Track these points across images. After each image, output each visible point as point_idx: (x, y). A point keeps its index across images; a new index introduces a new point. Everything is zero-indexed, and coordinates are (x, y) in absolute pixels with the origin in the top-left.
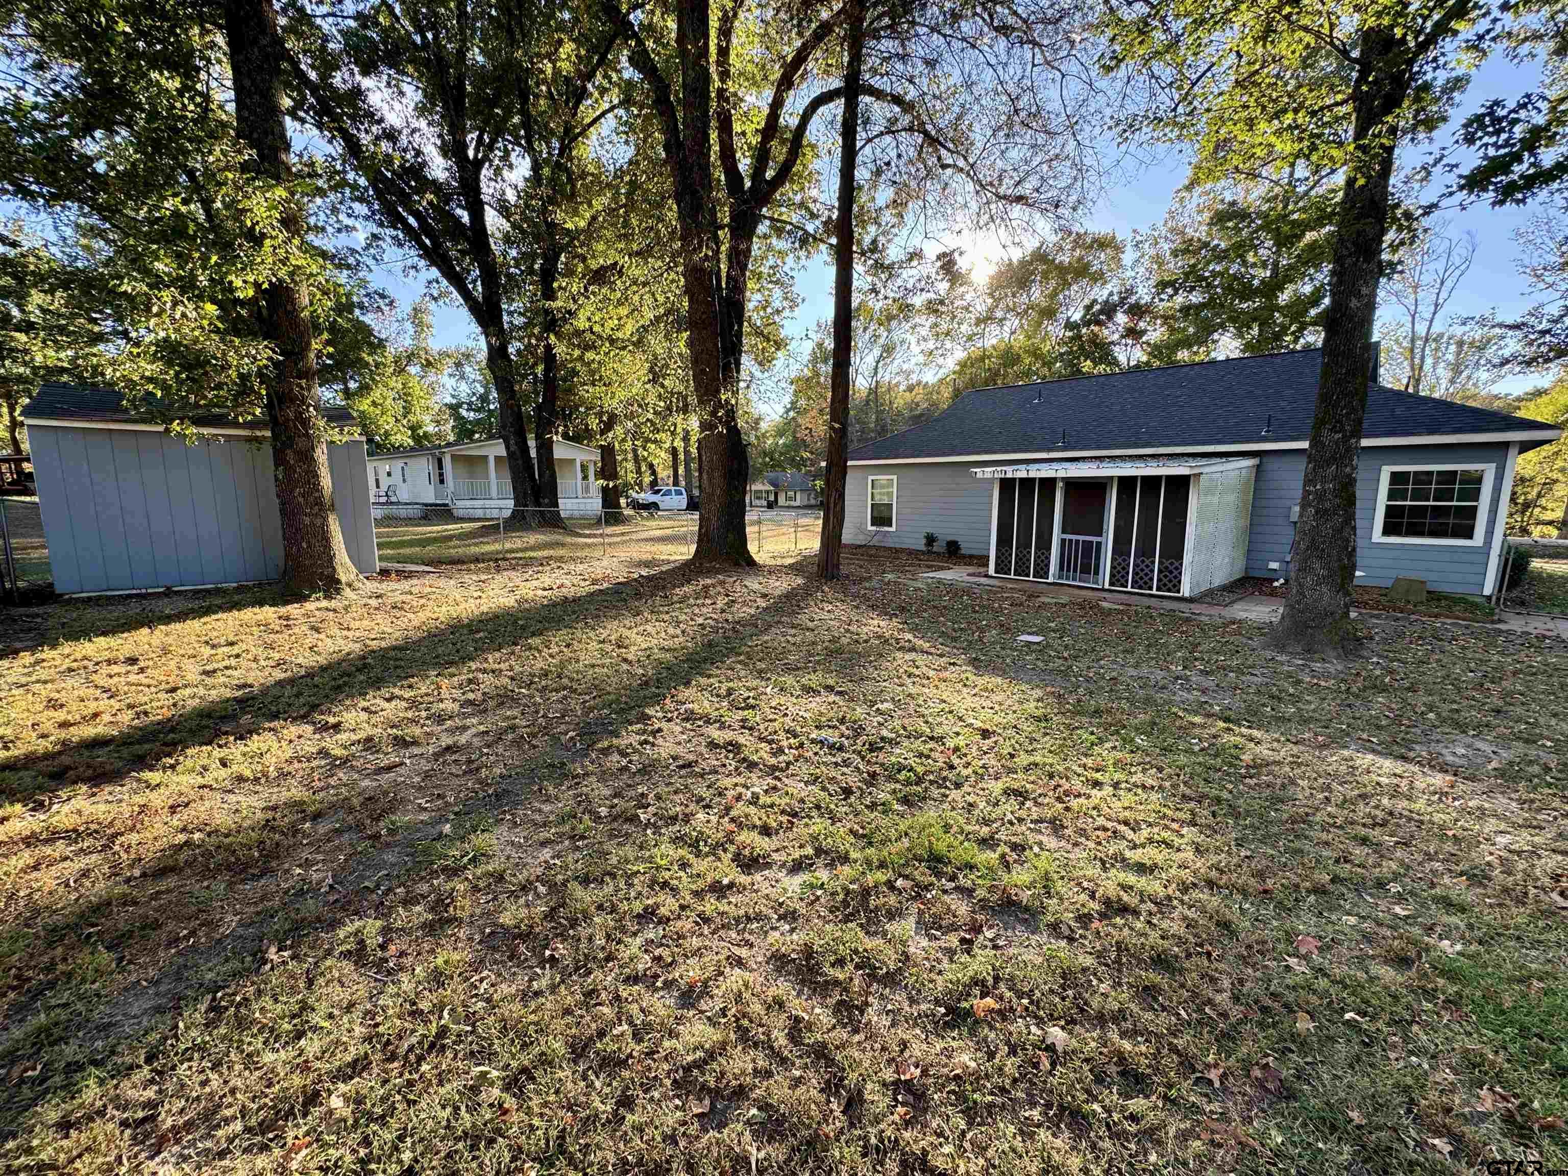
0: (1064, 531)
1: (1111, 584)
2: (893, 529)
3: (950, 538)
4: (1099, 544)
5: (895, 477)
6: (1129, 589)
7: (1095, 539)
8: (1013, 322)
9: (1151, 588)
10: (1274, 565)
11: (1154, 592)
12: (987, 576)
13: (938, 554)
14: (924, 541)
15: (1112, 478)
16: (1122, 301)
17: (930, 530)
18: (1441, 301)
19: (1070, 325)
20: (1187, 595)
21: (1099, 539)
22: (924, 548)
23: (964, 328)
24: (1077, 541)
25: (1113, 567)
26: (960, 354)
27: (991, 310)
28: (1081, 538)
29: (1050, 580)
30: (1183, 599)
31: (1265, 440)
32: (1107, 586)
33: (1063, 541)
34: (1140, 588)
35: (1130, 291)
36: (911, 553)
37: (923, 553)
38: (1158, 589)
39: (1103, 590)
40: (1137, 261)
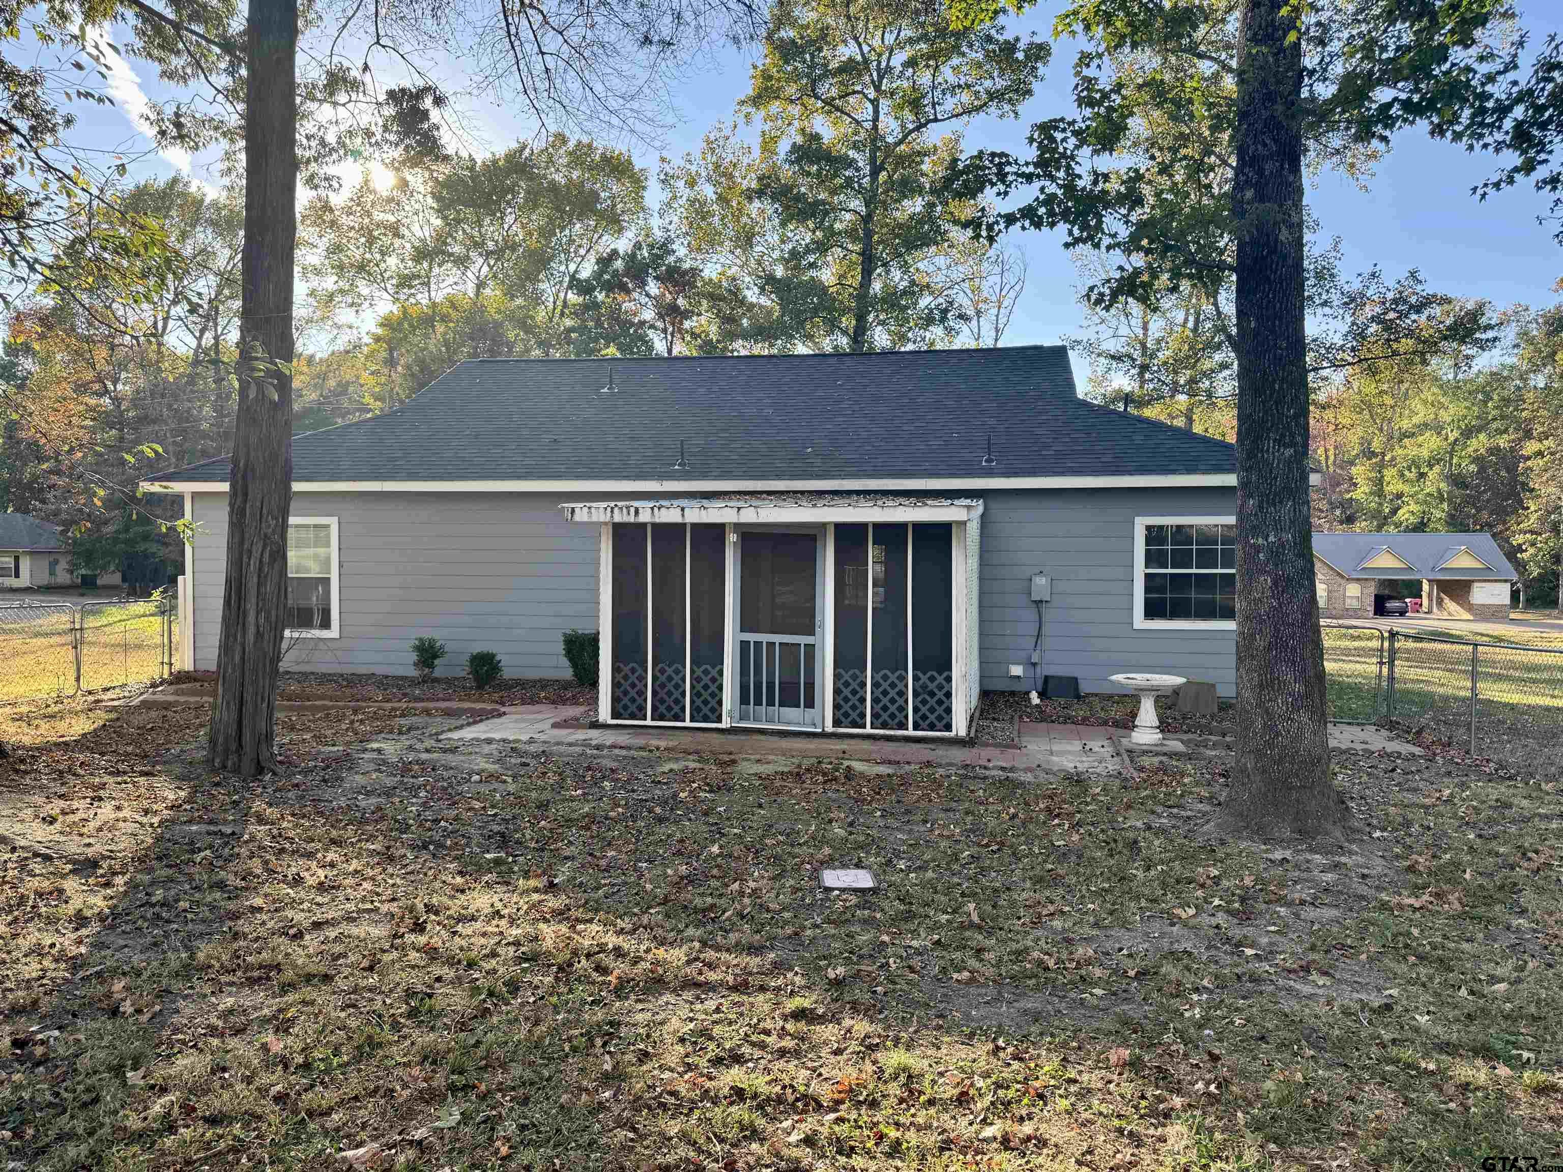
0: (746, 625)
1: (837, 723)
2: (333, 632)
3: (478, 648)
4: (810, 648)
5: (333, 522)
6: (868, 730)
7: (803, 640)
8: (479, 266)
9: (903, 726)
10: (1017, 670)
11: (910, 732)
12: (595, 725)
13: (449, 682)
14: (414, 657)
15: (824, 525)
16: (656, 259)
17: (426, 634)
18: (1001, 326)
19: (575, 283)
20: (962, 732)
21: (809, 640)
22: (413, 672)
23: (392, 261)
24: (771, 645)
25: (837, 692)
26: (385, 306)
27: (441, 239)
28: (777, 638)
29: (725, 724)
30: (957, 742)
31: (989, 473)
32: (829, 728)
33: (744, 645)
34: (884, 726)
35: (665, 248)
36: (384, 682)
37: (413, 682)
38: (916, 727)
39: (824, 735)
40: (669, 205)
